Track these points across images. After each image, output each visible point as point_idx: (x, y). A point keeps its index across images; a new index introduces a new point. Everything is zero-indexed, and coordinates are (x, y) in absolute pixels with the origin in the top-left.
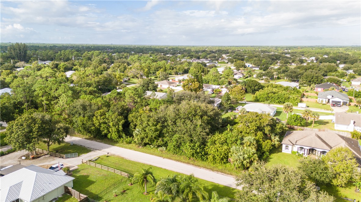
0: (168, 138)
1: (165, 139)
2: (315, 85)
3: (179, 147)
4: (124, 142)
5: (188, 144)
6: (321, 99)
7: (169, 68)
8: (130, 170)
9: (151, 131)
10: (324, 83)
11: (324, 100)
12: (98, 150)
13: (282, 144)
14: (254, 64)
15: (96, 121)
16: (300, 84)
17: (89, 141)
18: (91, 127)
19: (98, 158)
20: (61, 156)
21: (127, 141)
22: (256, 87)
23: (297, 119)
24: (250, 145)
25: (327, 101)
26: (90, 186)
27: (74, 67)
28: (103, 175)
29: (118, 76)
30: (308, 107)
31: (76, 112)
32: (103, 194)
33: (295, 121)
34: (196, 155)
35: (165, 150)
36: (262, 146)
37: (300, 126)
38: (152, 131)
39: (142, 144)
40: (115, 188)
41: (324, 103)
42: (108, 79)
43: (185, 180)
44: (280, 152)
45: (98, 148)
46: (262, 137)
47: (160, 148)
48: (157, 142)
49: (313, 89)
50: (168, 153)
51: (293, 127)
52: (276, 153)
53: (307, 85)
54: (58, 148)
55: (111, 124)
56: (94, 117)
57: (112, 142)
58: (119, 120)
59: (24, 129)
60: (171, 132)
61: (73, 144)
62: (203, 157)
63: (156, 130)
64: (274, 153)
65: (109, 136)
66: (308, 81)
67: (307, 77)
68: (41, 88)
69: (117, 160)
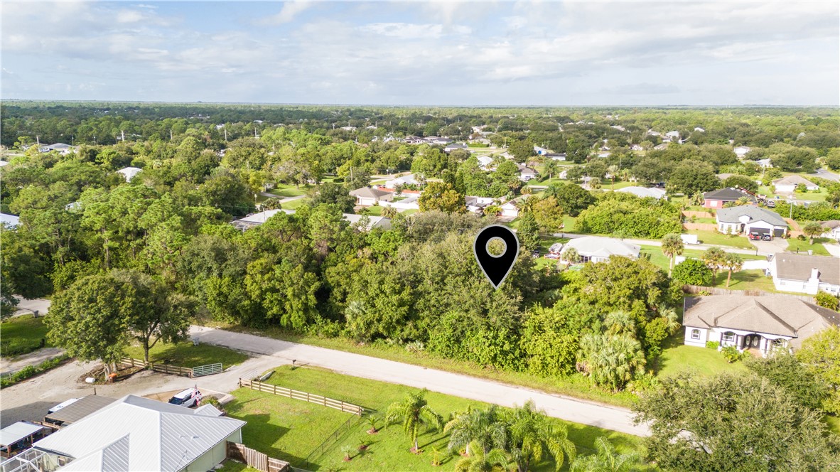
0: (427, 320)
1: (422, 324)
2: (703, 194)
3: (458, 341)
4: (320, 334)
5: (481, 333)
6: (726, 226)
7: (364, 158)
8: (357, 398)
9: (390, 305)
10: (722, 190)
11: (734, 226)
12: (264, 354)
13: (685, 327)
14: (553, 149)
15: (253, 287)
16: (669, 192)
17: (234, 335)
18: (240, 301)
19: (270, 372)
20: (181, 372)
21: (328, 331)
22: (579, 201)
23: (694, 270)
24: (622, 331)
25: (739, 228)
26: (281, 440)
27: (136, 159)
28: (301, 412)
29: (254, 178)
30: (701, 242)
31: (200, 267)
32: (317, 457)
33: (690, 274)
34: (503, 359)
35: (422, 348)
36: (645, 333)
37: (701, 285)
38: (392, 306)
39: (366, 337)
40: (340, 441)
41: (734, 233)
42: (237, 186)
43: (520, 415)
44: (681, 344)
45: (262, 351)
46: (645, 311)
47: (409, 346)
48: (402, 331)
49: (700, 201)
50: (430, 356)
51: (688, 287)
52: (672, 347)
53: (683, 194)
54: (166, 353)
55: (289, 292)
56: (248, 277)
57: (293, 334)
58: (307, 283)
59: (99, 311)
60: (434, 306)
61: (200, 343)
62: (516, 361)
63: (402, 304)
64: (667, 347)
65: (285, 320)
66: (685, 185)
67: (683, 176)
68: (99, 210)
69: (319, 377)
